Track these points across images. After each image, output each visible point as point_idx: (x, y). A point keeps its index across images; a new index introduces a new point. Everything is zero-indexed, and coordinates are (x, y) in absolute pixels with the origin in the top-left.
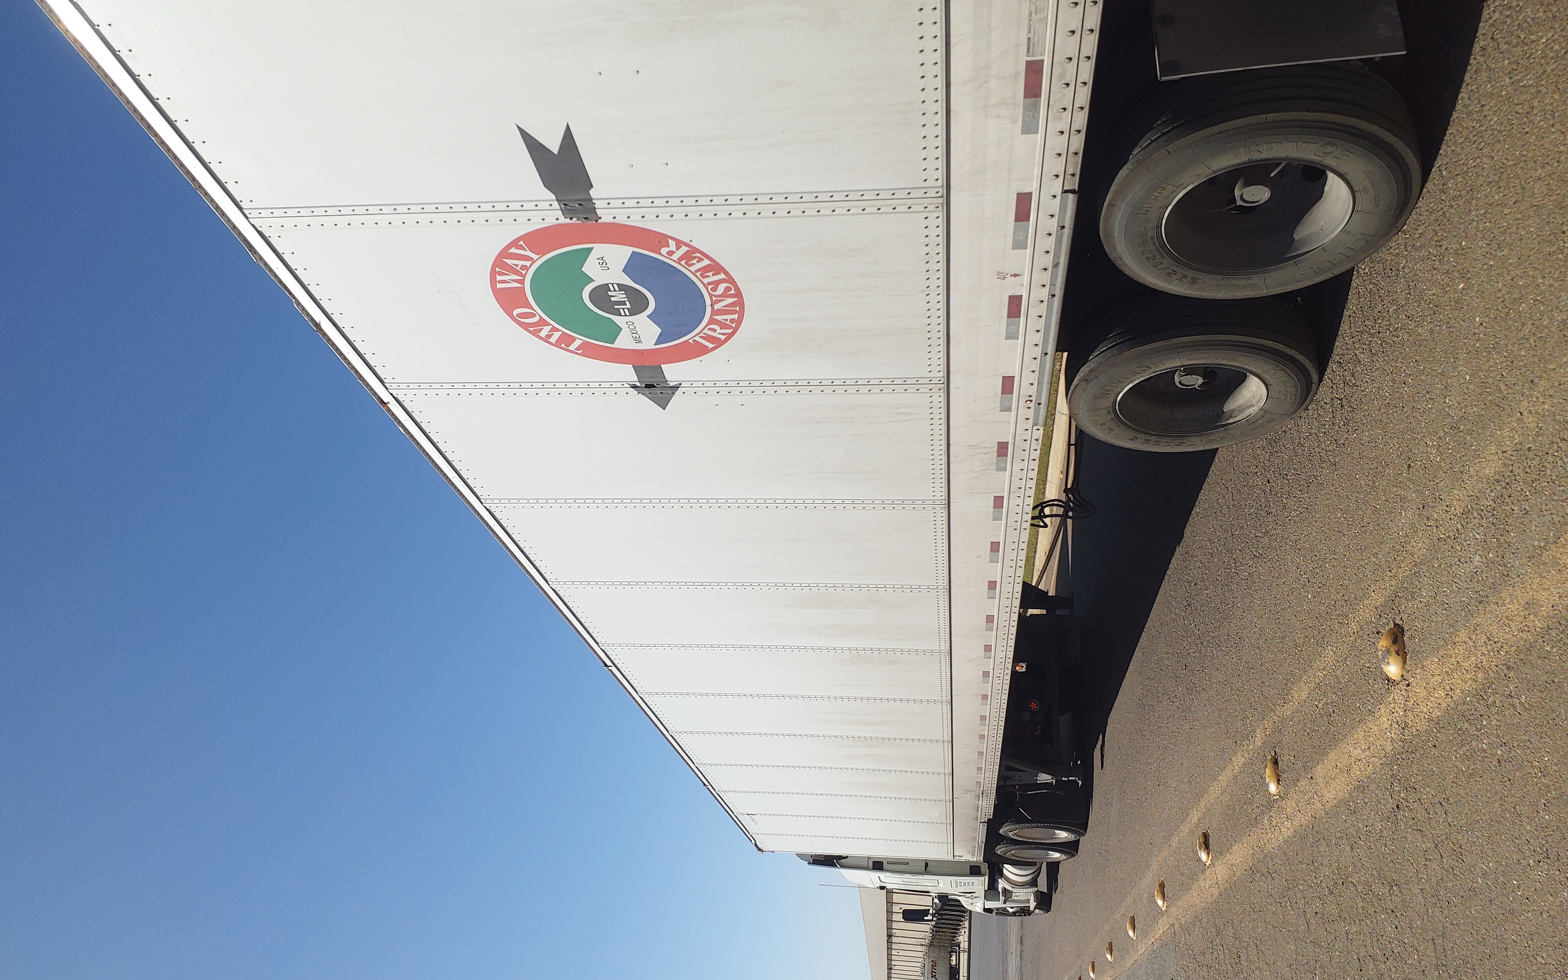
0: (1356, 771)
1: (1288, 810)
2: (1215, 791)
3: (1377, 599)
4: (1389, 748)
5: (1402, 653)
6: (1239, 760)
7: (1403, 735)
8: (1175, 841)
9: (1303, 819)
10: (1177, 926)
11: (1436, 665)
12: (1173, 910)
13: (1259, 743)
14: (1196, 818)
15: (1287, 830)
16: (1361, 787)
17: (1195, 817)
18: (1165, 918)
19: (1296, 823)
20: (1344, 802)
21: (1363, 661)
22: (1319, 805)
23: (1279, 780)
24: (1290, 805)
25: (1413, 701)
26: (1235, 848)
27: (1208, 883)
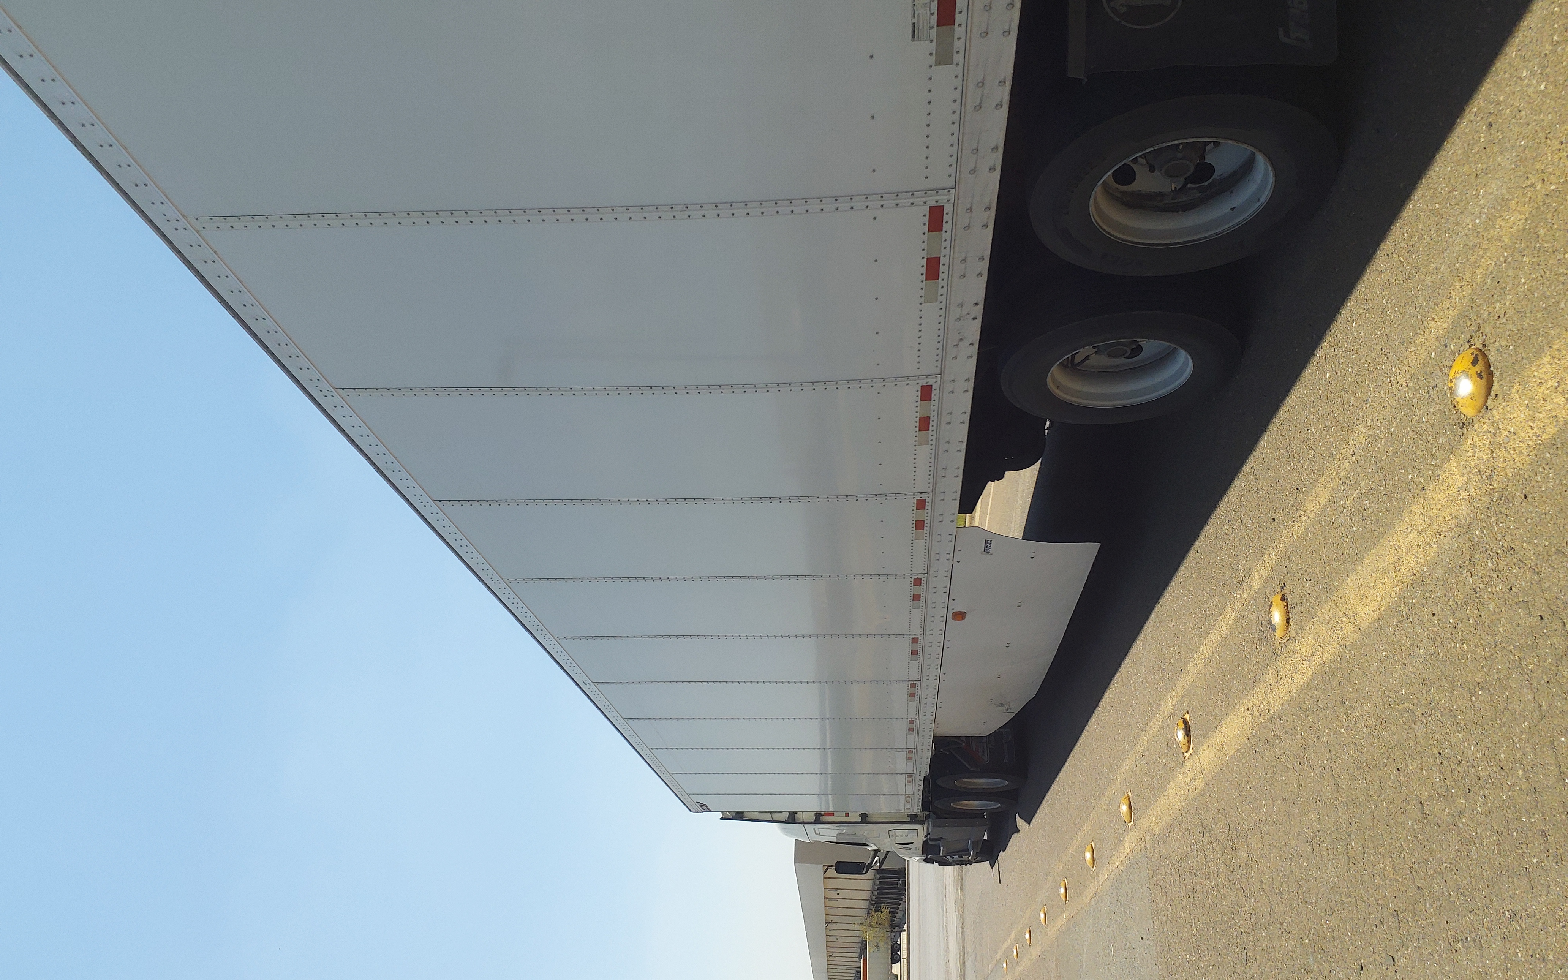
0: (1410, 561)
1: (1304, 650)
2: (1195, 666)
3: (1438, 326)
4: (1465, 509)
5: (1487, 377)
6: (1229, 617)
7: (1491, 485)
8: (1144, 740)
9: (1329, 653)
10: (1148, 838)
11: (1548, 366)
12: (1144, 823)
13: (1257, 583)
14: (1170, 707)
15: (1303, 674)
16: (1419, 581)
17: (1168, 705)
18: (1132, 834)
19: (1317, 660)
20: (1393, 609)
21: (1417, 418)
22: (1350, 628)
23: (1288, 619)
24: (1304, 646)
25: (1505, 433)
26: (1227, 722)
27: (1190, 775)
